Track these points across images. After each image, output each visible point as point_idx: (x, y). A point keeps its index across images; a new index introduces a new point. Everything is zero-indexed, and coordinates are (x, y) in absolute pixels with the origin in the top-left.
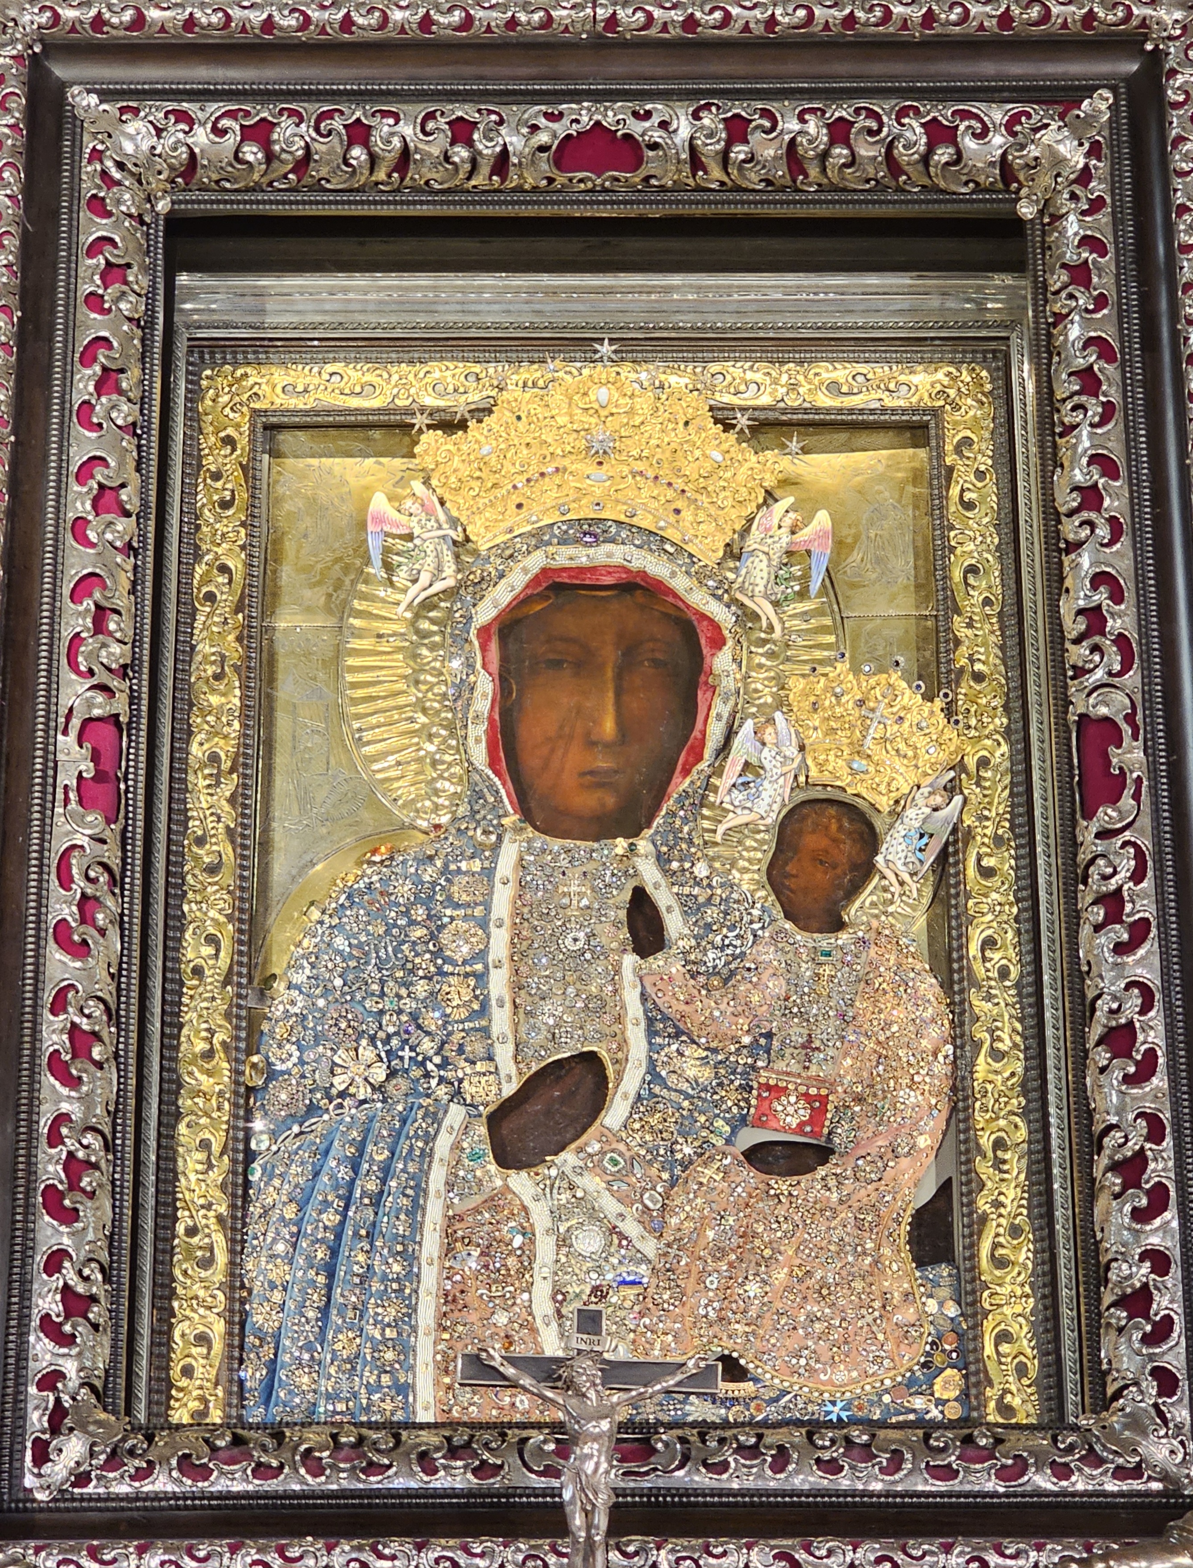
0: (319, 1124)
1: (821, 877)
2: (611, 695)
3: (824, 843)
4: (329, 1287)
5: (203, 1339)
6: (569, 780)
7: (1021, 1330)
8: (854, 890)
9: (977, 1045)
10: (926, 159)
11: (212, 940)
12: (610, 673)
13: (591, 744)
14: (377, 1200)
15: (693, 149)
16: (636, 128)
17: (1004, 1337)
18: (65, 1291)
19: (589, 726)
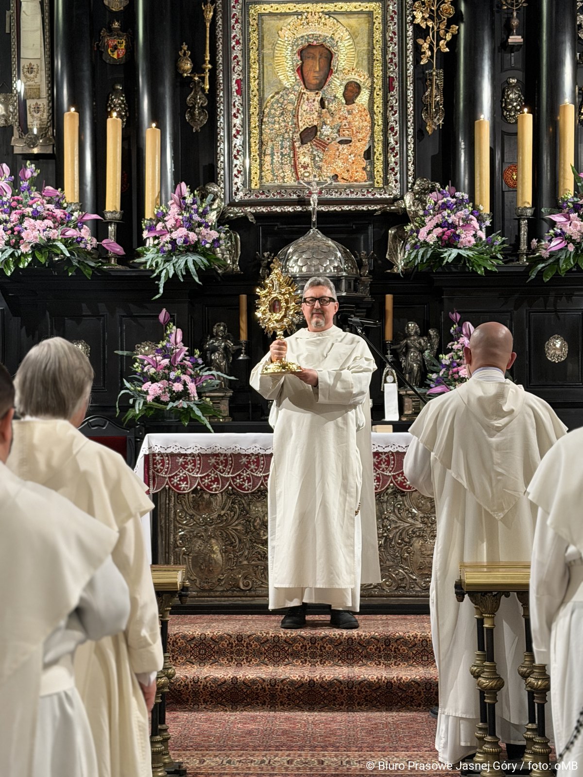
1: (351, 94)
2: (318, 63)
3: (352, 88)
6: (311, 78)
7: (380, 170)
8: (357, 96)
9: (375, 124)
11: (255, 108)
12: (318, 59)
13: (315, 72)
17: (378, 171)
18: (238, 170)
19: (314, 69)
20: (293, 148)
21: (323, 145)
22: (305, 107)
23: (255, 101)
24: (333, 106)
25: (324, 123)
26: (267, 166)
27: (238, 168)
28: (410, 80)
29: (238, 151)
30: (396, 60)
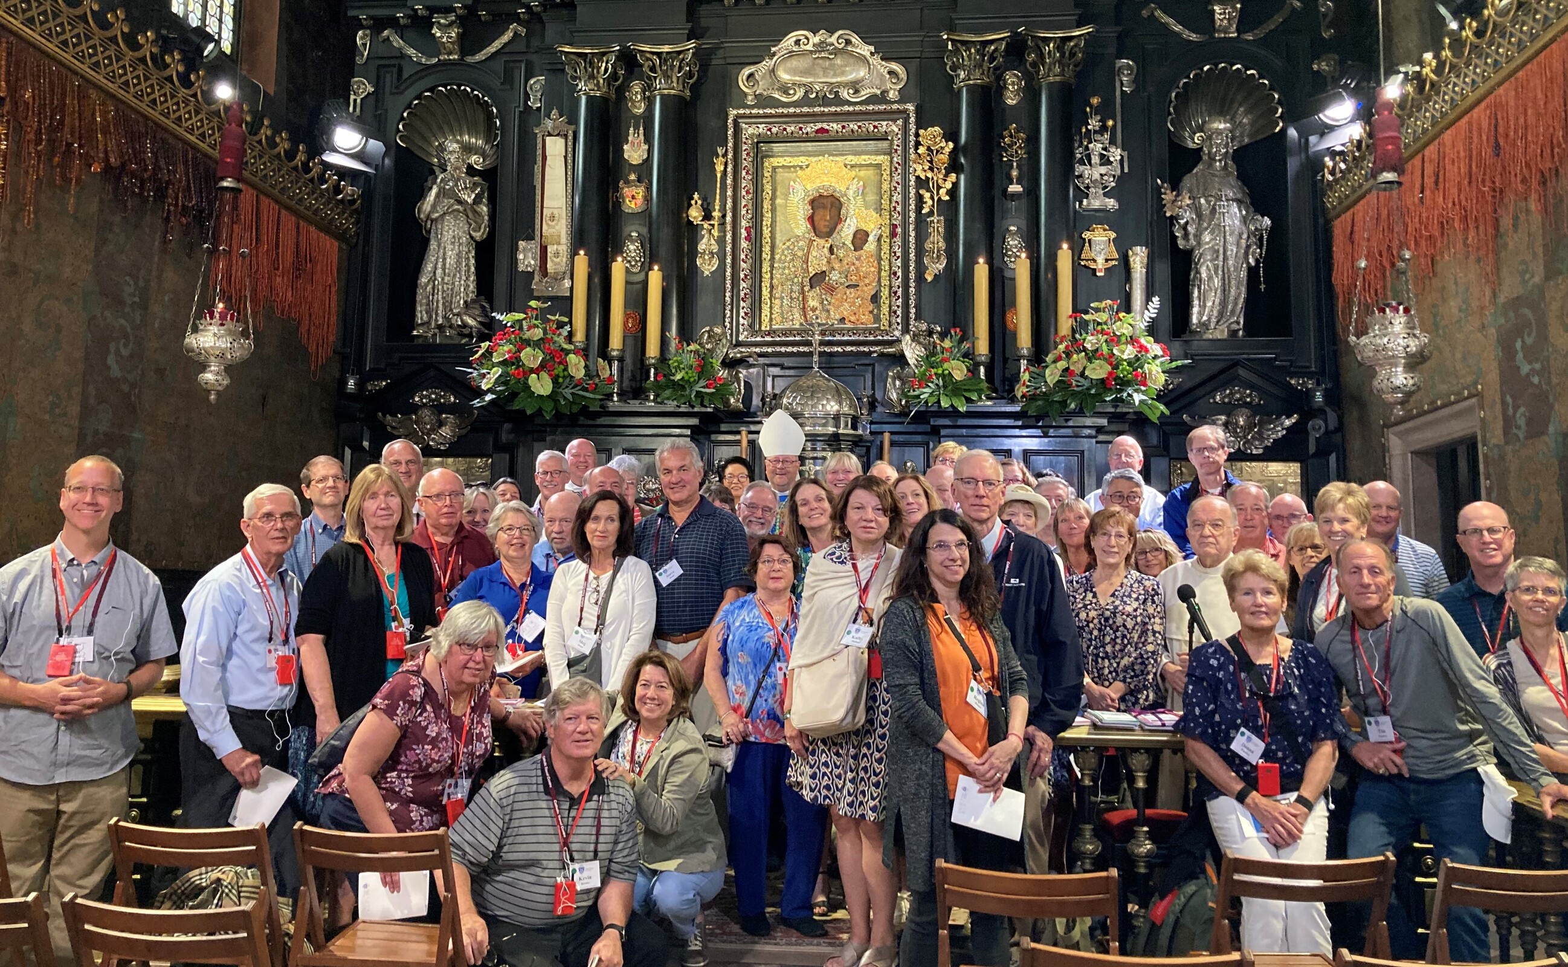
1: (860, 242)
2: (828, 212)
3: (860, 237)
6: (821, 226)
7: (887, 313)
8: (865, 243)
10: (873, 131)
12: (828, 208)
13: (825, 220)
15: (837, 131)
16: (828, 128)
19: (824, 218)
20: (803, 292)
21: (831, 290)
22: (814, 254)
23: (767, 249)
24: (841, 253)
25: (833, 269)
26: (776, 309)
28: (912, 227)
30: (899, 209)
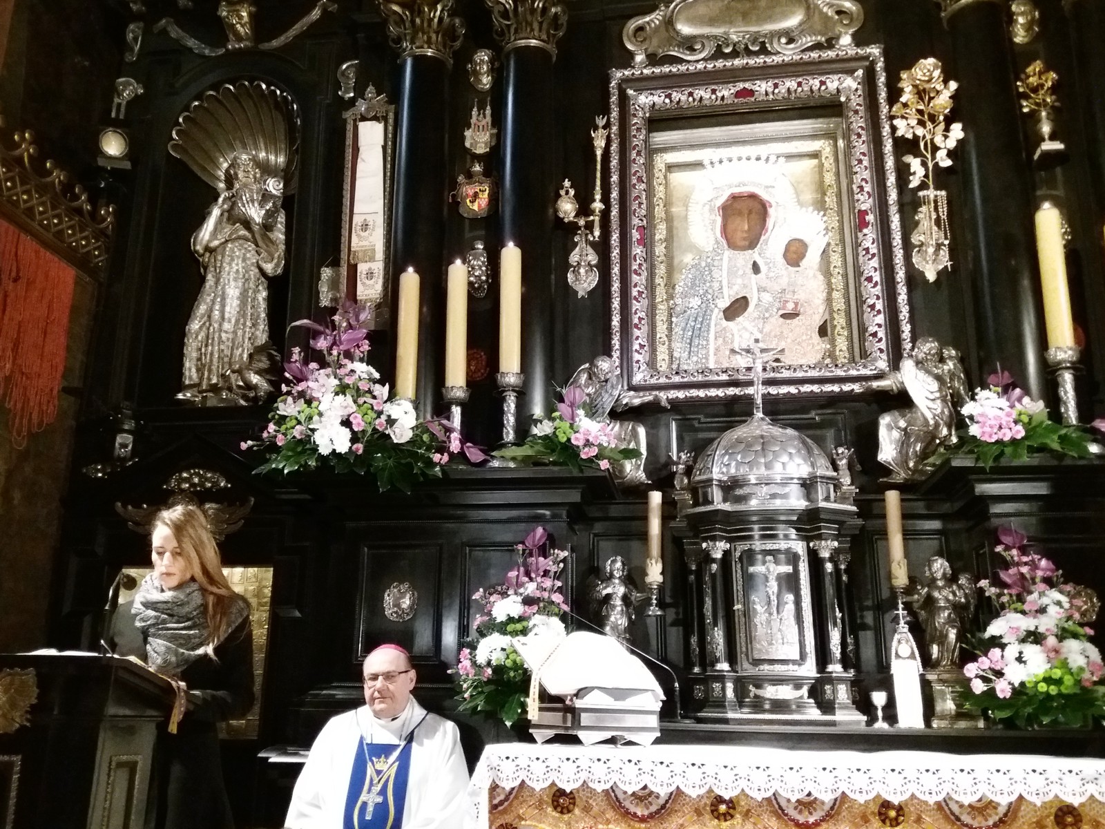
0: (686, 314)
2: (747, 220)
3: (795, 248)
4: (690, 348)
5: (663, 360)
6: (738, 238)
8: (802, 258)
10: (819, 89)
11: (662, 277)
12: (746, 216)
13: (743, 231)
14: (700, 329)
15: (766, 91)
16: (753, 88)
17: (841, 350)
18: (640, 344)
24: (770, 270)
27: (640, 341)
28: (894, 209)
29: (640, 319)
30: (868, 188)
